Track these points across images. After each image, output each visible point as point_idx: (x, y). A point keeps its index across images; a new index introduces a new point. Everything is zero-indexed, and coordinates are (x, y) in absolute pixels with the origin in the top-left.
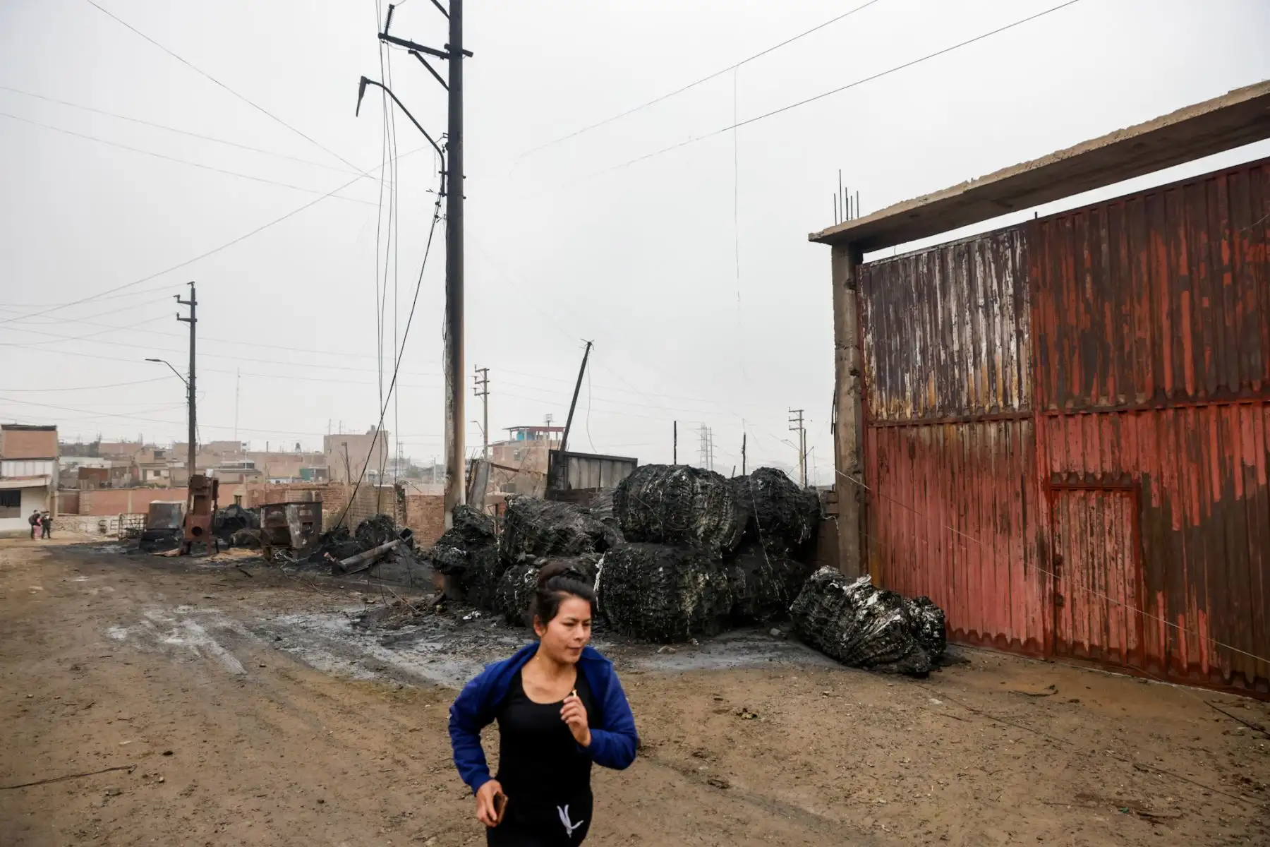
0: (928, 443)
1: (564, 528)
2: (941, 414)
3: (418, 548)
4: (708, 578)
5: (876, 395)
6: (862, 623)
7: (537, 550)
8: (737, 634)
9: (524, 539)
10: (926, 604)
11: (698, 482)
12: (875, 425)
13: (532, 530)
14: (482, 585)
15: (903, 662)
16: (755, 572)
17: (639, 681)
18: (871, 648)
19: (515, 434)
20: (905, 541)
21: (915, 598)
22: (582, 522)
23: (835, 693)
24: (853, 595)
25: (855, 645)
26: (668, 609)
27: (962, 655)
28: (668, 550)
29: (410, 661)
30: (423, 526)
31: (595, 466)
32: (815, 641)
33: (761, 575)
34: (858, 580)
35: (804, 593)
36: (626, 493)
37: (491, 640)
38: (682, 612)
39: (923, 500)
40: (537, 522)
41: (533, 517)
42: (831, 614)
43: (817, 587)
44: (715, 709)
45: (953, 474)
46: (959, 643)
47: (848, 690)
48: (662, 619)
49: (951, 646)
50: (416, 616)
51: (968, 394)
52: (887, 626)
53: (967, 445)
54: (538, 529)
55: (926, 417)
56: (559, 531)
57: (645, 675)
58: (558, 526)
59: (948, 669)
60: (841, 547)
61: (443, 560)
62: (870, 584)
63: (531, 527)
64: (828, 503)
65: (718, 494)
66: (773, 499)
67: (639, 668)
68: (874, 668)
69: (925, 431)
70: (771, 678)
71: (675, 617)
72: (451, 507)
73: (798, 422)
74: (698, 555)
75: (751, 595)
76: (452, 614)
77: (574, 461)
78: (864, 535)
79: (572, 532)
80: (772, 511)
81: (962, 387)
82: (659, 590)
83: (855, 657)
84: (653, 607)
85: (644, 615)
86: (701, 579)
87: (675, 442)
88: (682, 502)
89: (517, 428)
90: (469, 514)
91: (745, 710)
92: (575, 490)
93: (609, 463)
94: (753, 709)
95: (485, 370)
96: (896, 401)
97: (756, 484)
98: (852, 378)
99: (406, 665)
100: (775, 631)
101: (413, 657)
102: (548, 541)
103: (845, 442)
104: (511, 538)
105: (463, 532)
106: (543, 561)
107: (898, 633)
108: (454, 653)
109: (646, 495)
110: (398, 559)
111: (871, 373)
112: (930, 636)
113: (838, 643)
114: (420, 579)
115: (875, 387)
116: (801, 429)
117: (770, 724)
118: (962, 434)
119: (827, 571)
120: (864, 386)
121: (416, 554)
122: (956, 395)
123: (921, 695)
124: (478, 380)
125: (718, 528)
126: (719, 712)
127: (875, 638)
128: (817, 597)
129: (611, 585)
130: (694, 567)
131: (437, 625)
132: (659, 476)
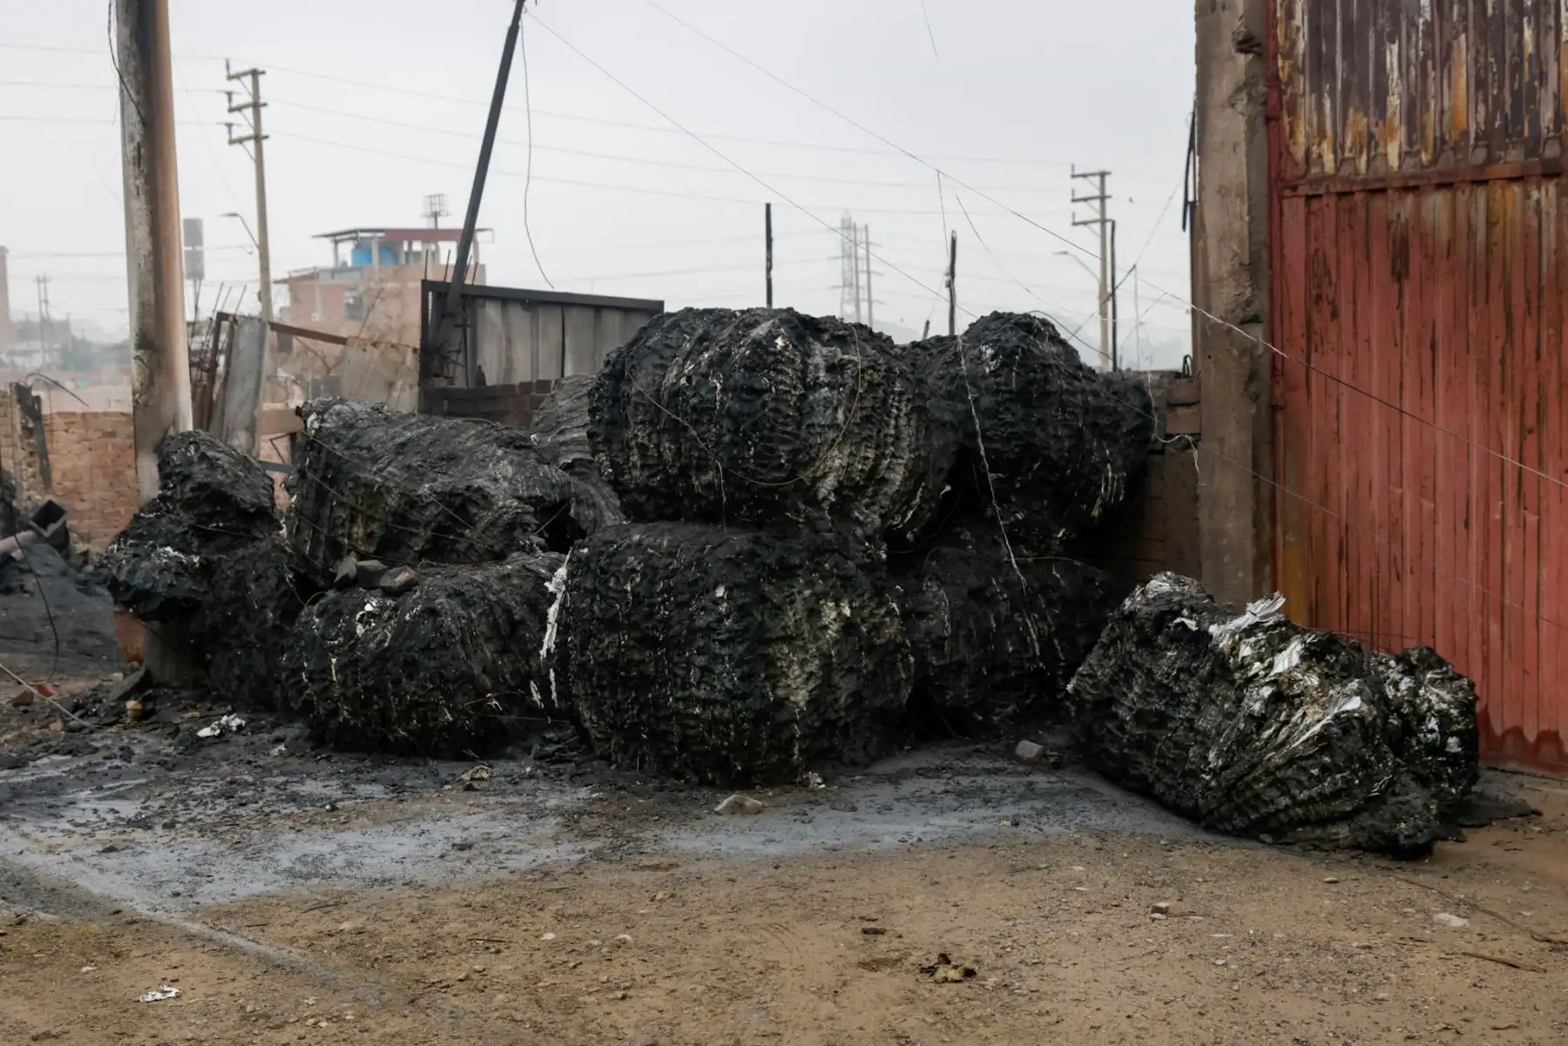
0: (1444, 235)
1: (461, 486)
2: (1480, 155)
3: (86, 554)
4: (847, 612)
5: (1307, 104)
6: (1260, 722)
7: (389, 547)
8: (924, 759)
9: (353, 520)
10: (1430, 668)
11: (820, 354)
12: (1304, 190)
13: (374, 494)
14: (246, 646)
15: (1366, 820)
16: (975, 594)
17: (662, 886)
18: (1281, 785)
19: (346, 249)
20: (1375, 504)
21: (1399, 652)
22: (510, 471)
23: (1186, 906)
24: (1234, 649)
25: (1240, 778)
26: (744, 697)
27: (1520, 795)
28: (739, 541)
29: (51, 850)
30: (98, 492)
31: (550, 322)
32: (1133, 772)
33: (991, 601)
34: (1250, 607)
35: (1106, 647)
36: (624, 387)
37: (269, 790)
38: (781, 703)
39: (1427, 387)
40: (387, 473)
41: (375, 460)
42: (1177, 700)
43: (1140, 629)
44: (864, 956)
45: (1509, 317)
46: (1511, 765)
47: (1219, 897)
48: (726, 723)
49: (1490, 774)
50: (72, 730)
51: (1557, 97)
52: (1326, 727)
53: (1549, 239)
54: (389, 490)
55: (1441, 166)
56: (447, 497)
57: (678, 872)
58: (442, 482)
59: (1482, 832)
60: (1205, 524)
61: (138, 580)
62: (1282, 617)
63: (369, 486)
64: (1172, 406)
65: (872, 386)
66: (1023, 396)
67: (665, 852)
68: (1289, 838)
69: (1436, 203)
70: (1014, 870)
71: (760, 717)
72: (156, 437)
73: (1097, 203)
74: (818, 552)
75: (967, 655)
76: (166, 724)
77: (492, 311)
78: (1266, 480)
79: (485, 498)
80: (1022, 428)
81: (1543, 77)
82: (716, 648)
83: (1238, 809)
84: (702, 694)
85: (677, 713)
86: (829, 614)
87: (769, 260)
88: (776, 410)
89: (352, 234)
90: (203, 457)
91: (945, 959)
92: (494, 388)
93: (590, 314)
94: (966, 954)
95: (255, 74)
96: (1359, 122)
97: (978, 359)
98: (1242, 59)
99: (35, 859)
100: (1028, 748)
101: (59, 839)
102: (416, 524)
103: (1221, 240)
104: (317, 519)
105: (188, 505)
106: (403, 577)
107: (1353, 744)
108: (169, 826)
109: (677, 393)
110: (30, 582)
111: (1294, 44)
112: (1437, 749)
113: (1195, 774)
114: (92, 633)
115: (1302, 83)
116: (1103, 221)
117: (1012, 993)
118: (1538, 212)
119: (1166, 587)
120: (1274, 81)
121: (79, 569)
122: (1525, 100)
123: (1410, 903)
124: (237, 101)
125: (874, 478)
126: (873, 965)
127: (1291, 761)
128: (1141, 656)
129: (588, 636)
130: (810, 584)
131: (127, 754)
132: (712, 340)
